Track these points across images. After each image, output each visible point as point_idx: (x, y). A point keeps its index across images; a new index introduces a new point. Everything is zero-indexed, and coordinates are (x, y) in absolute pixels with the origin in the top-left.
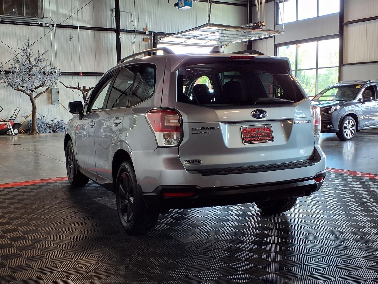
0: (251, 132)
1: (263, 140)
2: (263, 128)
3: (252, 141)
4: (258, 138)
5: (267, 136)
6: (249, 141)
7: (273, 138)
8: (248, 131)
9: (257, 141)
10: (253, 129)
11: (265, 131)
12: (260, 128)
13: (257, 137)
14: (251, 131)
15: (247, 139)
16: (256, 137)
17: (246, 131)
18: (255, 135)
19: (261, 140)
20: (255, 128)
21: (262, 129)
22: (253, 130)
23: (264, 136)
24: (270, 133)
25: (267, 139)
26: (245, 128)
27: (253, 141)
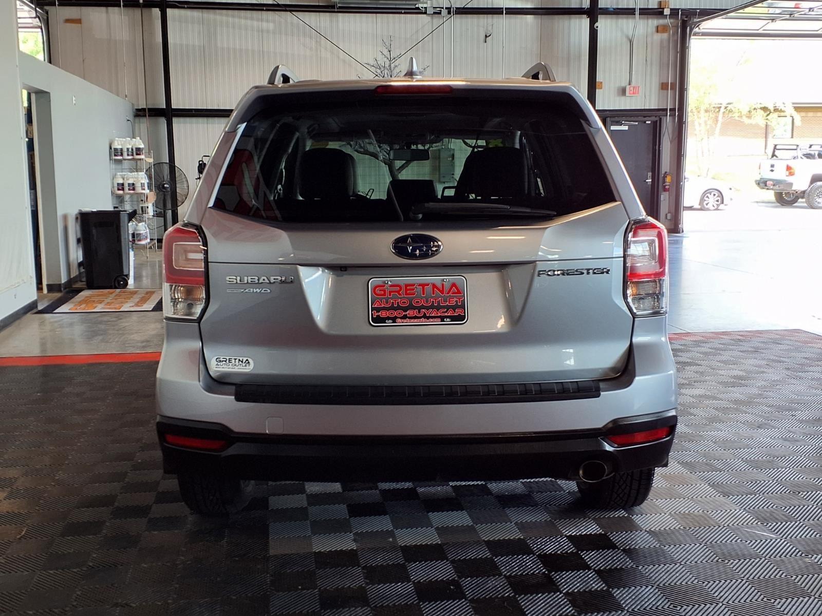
0: (400, 295)
1: (432, 317)
2: (440, 286)
3: (399, 320)
4: (419, 312)
5: (448, 308)
6: (388, 318)
7: (465, 313)
8: (390, 292)
9: (412, 320)
10: (406, 286)
11: (442, 292)
12: (428, 285)
13: (414, 308)
14: (398, 292)
15: (383, 314)
16: (411, 307)
17: (384, 291)
18: (411, 302)
19: (428, 318)
20: (414, 285)
21: (434, 286)
22: (406, 290)
23: (438, 308)
24: (459, 299)
25: (446, 314)
26: (381, 283)
27: (401, 318)
